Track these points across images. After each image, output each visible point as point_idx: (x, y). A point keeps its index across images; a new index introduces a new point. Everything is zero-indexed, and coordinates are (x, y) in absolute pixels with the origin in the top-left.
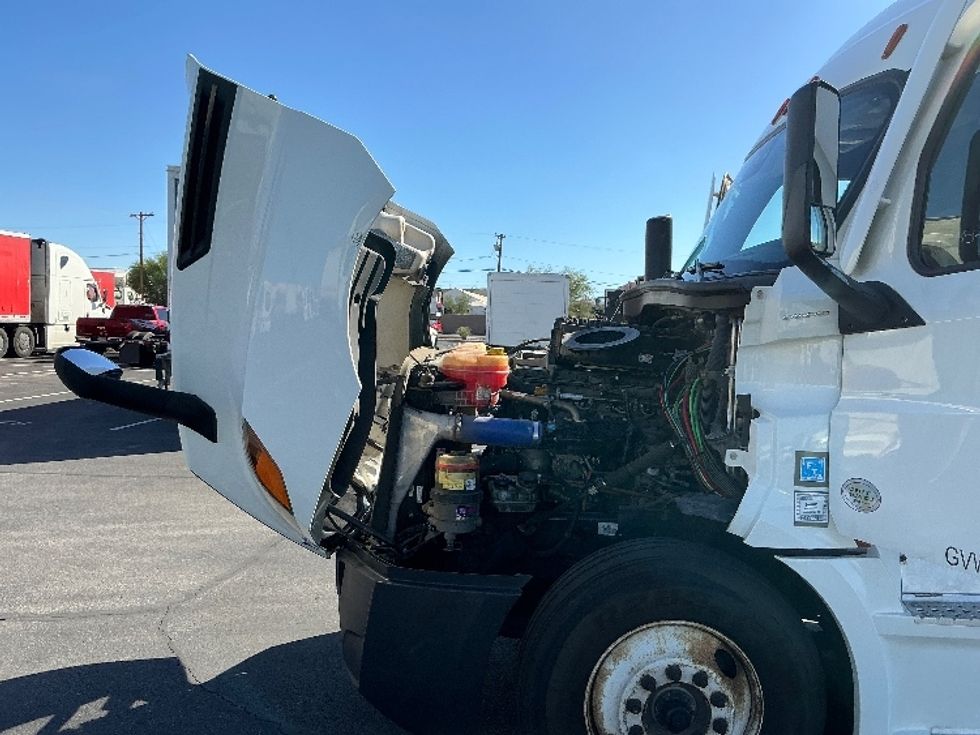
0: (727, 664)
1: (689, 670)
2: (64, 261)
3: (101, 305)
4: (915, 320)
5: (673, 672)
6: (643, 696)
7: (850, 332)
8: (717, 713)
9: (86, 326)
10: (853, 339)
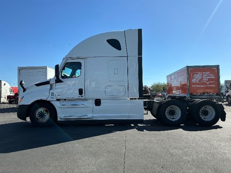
0: (46, 111)
1: (43, 111)
2: (5, 84)
3: (12, 93)
4: (63, 82)
5: (41, 111)
6: (39, 114)
7: (58, 83)
8: (45, 115)
9: (9, 97)
10: (57, 84)
